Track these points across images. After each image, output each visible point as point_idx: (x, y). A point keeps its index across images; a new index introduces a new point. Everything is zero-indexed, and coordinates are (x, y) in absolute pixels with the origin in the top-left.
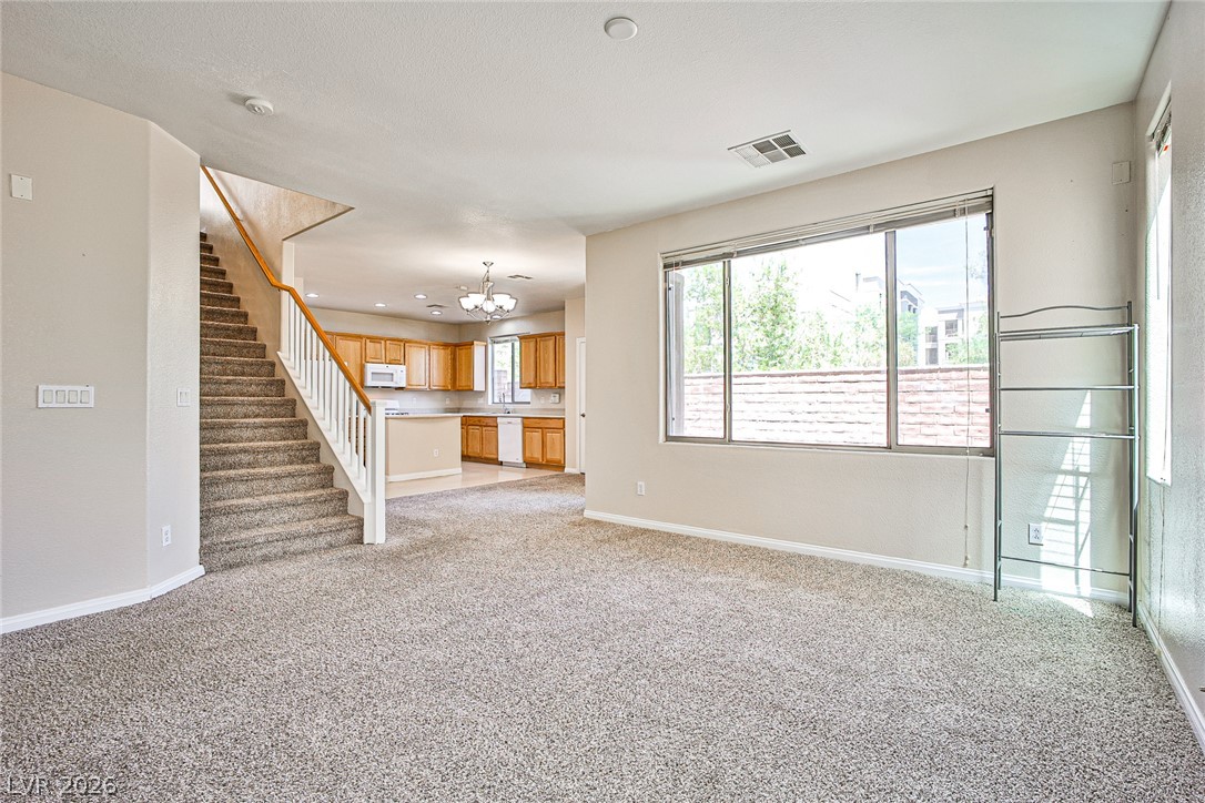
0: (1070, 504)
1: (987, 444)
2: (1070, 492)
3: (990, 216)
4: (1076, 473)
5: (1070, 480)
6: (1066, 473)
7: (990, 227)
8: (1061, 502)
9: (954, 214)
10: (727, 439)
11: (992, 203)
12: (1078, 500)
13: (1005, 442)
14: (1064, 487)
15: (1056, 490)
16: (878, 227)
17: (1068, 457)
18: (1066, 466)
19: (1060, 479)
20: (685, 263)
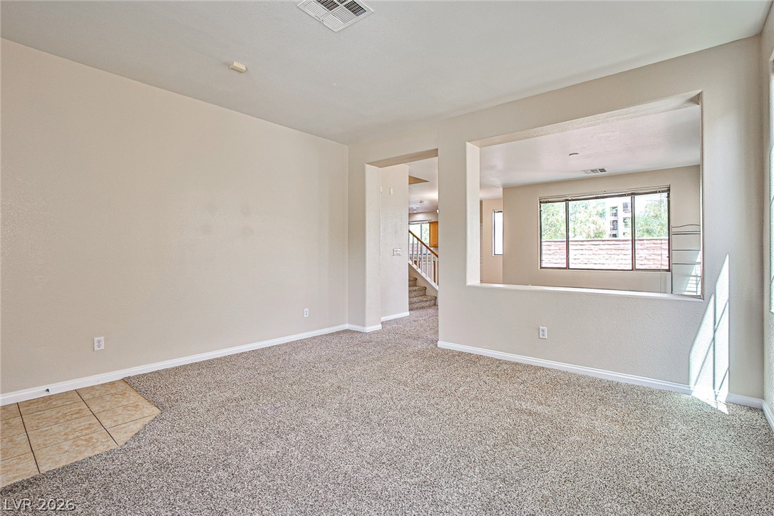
0: (695, 286)
1: (667, 268)
2: (695, 282)
3: (669, 194)
4: (697, 276)
5: (695, 278)
6: (694, 276)
7: (668, 197)
8: (692, 285)
9: (656, 192)
10: (568, 267)
11: (669, 190)
12: (697, 284)
13: (674, 268)
14: (692, 280)
15: (690, 282)
16: (628, 195)
17: (694, 271)
18: (693, 274)
19: (691, 278)
20: (549, 202)
